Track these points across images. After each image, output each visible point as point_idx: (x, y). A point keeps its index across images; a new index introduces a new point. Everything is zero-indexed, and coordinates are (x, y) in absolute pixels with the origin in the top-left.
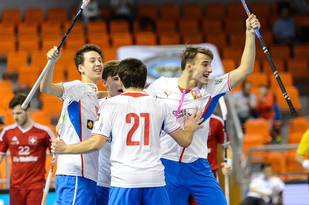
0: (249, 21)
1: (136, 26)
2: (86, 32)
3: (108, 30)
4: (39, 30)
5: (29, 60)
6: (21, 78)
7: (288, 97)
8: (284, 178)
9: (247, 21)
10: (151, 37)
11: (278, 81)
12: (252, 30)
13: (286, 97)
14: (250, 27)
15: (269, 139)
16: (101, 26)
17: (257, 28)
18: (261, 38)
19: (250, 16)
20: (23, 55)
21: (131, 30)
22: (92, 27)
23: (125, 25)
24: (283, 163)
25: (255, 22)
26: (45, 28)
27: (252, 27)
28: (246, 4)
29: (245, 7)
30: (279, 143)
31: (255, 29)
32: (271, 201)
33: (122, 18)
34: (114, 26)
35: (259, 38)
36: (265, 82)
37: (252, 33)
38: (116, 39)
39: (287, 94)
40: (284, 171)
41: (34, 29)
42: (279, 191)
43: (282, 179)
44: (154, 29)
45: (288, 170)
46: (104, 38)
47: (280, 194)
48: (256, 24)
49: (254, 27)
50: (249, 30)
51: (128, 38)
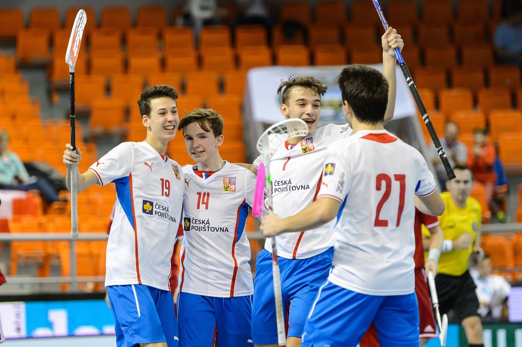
0: (387, 37)
1: (277, 34)
2: (197, 44)
3: (233, 42)
4: (124, 41)
5: (108, 89)
6: (95, 116)
7: (444, 154)
8: (510, 277)
9: (383, 37)
10: (302, 53)
11: (428, 129)
12: (391, 52)
13: (440, 153)
14: (387, 47)
15: (488, 214)
16: (222, 35)
17: (398, 48)
18: (404, 63)
19: (387, 30)
20: (99, 81)
21: (269, 42)
22: (207, 36)
23: (260, 34)
24: (509, 252)
25: (395, 40)
26: (134, 37)
27: (390, 47)
28: (381, 12)
29: (381, 16)
30: (503, 222)
31: (395, 49)
32: (490, 313)
33: (254, 21)
34: (242, 35)
35: (401, 64)
36: (482, 125)
37: (392, 56)
38: (246, 55)
39: (441, 149)
40: (510, 265)
41: (114, 40)
42: (504, 297)
43: (506, 279)
44: (306, 41)
45: (516, 265)
46: (227, 54)
47: (505, 301)
48: (396, 42)
49: (393, 46)
50: (387, 51)
51: (264, 53)
